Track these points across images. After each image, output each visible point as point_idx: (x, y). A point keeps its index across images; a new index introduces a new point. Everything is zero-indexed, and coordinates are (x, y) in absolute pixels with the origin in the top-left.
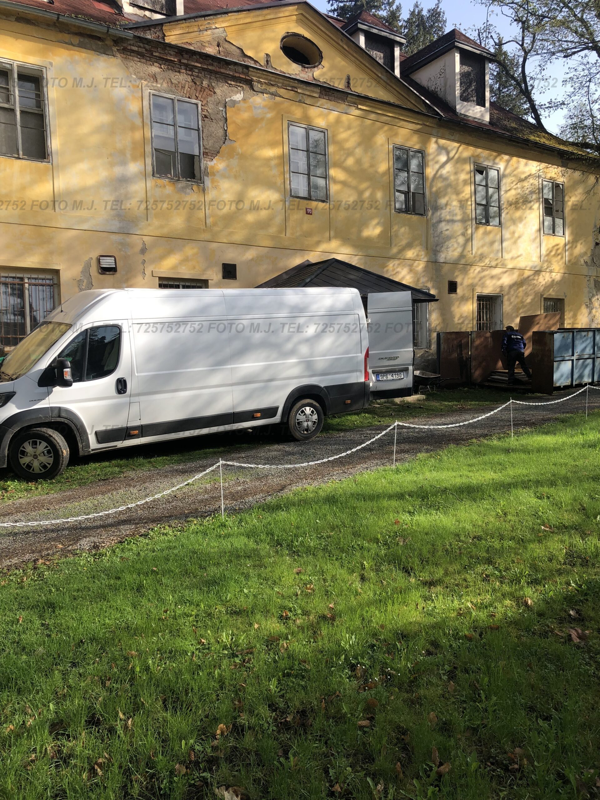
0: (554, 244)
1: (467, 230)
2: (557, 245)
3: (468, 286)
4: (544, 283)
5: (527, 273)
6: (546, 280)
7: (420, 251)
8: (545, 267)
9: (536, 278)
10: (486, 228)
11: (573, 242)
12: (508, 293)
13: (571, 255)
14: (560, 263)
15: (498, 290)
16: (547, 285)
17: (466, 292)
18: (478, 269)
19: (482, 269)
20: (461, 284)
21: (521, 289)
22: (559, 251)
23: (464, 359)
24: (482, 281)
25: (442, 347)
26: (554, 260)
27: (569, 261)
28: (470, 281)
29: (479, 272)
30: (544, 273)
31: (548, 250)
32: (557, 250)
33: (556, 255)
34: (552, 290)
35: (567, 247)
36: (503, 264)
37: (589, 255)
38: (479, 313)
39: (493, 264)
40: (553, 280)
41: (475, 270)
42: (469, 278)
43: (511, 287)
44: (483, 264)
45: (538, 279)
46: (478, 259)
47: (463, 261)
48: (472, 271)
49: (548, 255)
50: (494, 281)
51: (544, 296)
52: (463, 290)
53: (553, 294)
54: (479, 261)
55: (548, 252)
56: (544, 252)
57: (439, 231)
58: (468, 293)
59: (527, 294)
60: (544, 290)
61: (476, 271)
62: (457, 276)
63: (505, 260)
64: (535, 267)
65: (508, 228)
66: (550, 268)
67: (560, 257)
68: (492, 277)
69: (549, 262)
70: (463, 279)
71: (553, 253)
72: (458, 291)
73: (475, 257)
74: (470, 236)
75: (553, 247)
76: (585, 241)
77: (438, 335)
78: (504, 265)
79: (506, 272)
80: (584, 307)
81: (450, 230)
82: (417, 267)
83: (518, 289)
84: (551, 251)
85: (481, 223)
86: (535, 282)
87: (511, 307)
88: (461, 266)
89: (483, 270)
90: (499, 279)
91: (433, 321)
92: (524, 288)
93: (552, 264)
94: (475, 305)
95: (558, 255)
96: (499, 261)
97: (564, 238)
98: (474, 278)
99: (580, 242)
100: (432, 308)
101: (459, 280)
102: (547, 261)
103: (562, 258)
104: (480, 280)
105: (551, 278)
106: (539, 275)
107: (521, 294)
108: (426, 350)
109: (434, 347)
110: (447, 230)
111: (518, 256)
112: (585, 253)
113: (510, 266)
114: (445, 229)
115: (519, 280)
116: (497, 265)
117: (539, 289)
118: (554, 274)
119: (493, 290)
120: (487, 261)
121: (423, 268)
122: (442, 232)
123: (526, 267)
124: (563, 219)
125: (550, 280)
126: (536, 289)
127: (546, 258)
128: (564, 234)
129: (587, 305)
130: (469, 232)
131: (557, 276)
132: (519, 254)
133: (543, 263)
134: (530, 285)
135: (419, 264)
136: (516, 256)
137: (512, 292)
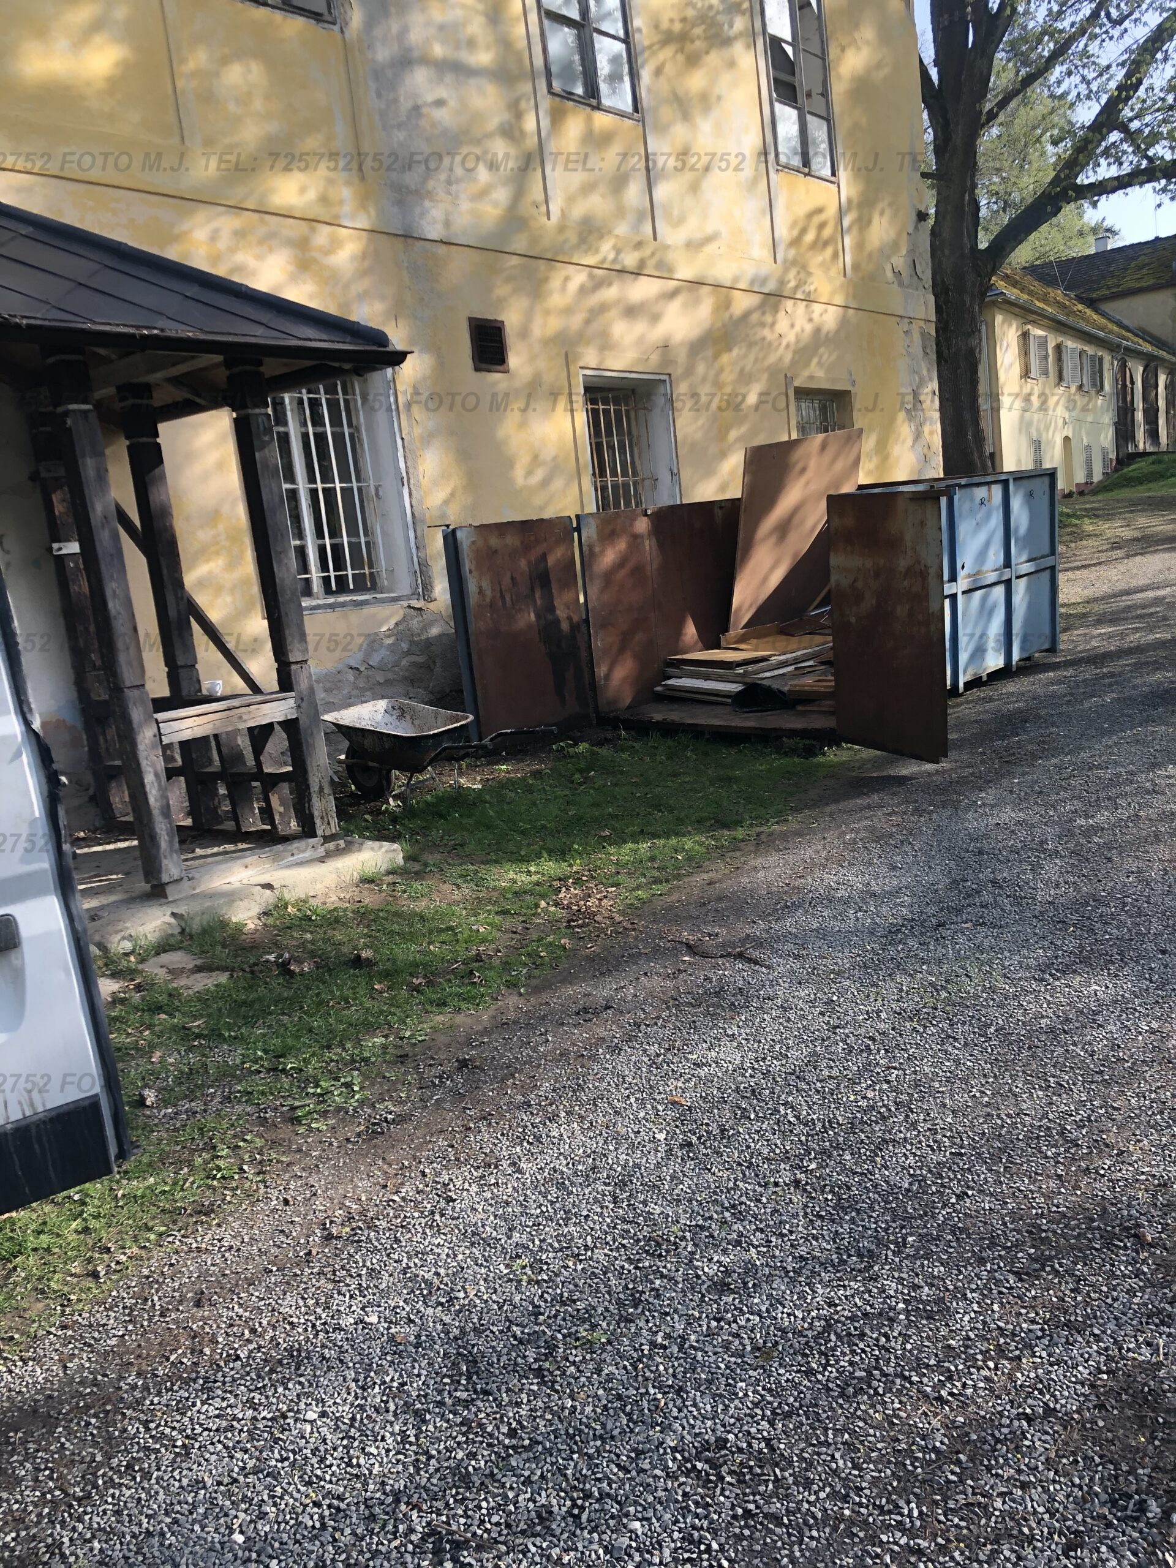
0: (810, 206)
1: (519, 115)
2: (819, 211)
3: (547, 342)
4: (791, 337)
5: (742, 303)
6: (798, 328)
7: (330, 181)
8: (792, 284)
9: (768, 319)
10: (589, 120)
11: (865, 206)
12: (689, 371)
13: (860, 246)
14: (833, 272)
15: (655, 358)
16: (801, 345)
17: (542, 364)
18: (579, 278)
19: (591, 276)
20: (524, 333)
21: (725, 358)
22: (827, 232)
23: (565, 626)
24: (595, 326)
25: (472, 585)
26: (816, 260)
27: (856, 267)
28: (554, 324)
29: (583, 290)
30: (789, 303)
31: (794, 224)
32: (822, 226)
33: (820, 244)
34: (815, 361)
35: (846, 222)
36: (660, 265)
37: (904, 252)
38: (597, 448)
39: (630, 260)
40: (817, 330)
41: (567, 279)
42: (547, 313)
43: (697, 347)
44: (591, 260)
45: (773, 324)
46: (572, 237)
47: (520, 243)
48: (555, 283)
49: (796, 242)
50: (640, 327)
51: (797, 383)
52: (533, 358)
53: (820, 373)
54: (577, 247)
55: (795, 233)
56: (783, 232)
57: (405, 105)
58: (551, 372)
59: (745, 378)
60: (793, 362)
61: (573, 286)
62: (501, 302)
63: (667, 247)
64: (764, 281)
65: (663, 129)
66: (807, 288)
67: (829, 251)
68: (631, 312)
69: (801, 266)
70: (529, 315)
71: (810, 237)
72: (514, 359)
73: (562, 228)
74: (532, 142)
75: (810, 215)
76: (890, 205)
77: (451, 539)
78: (664, 271)
79: (673, 294)
80: (902, 415)
81: (452, 103)
82: (329, 251)
83: (716, 356)
84: (804, 231)
85: (568, 96)
86: (766, 332)
87: (700, 422)
88: (515, 261)
89: (598, 284)
90: (655, 318)
91: (425, 482)
92: (735, 352)
93: (809, 274)
94: (581, 418)
95: (826, 244)
96: (647, 252)
97: (834, 187)
98: (568, 311)
99: (880, 206)
100: (417, 431)
101: (511, 318)
102: (794, 263)
103: (835, 255)
104: (588, 322)
105: (811, 320)
106: (776, 309)
107: (728, 377)
108: (415, 603)
109: (441, 588)
110: (440, 103)
111: (709, 240)
112: (895, 245)
113: (685, 272)
114: (430, 98)
115: (719, 325)
116: (642, 263)
117: (781, 359)
118: (817, 308)
119: (639, 361)
120: (606, 248)
121: (353, 258)
122: (416, 108)
123: (736, 279)
124: (828, 119)
125: (809, 328)
126: (772, 359)
127: (792, 253)
128: (834, 174)
129: (908, 411)
130: (530, 124)
131: (828, 317)
132: (709, 229)
133: (786, 270)
134: (751, 345)
135: (335, 244)
136: (698, 235)
137: (701, 369)
